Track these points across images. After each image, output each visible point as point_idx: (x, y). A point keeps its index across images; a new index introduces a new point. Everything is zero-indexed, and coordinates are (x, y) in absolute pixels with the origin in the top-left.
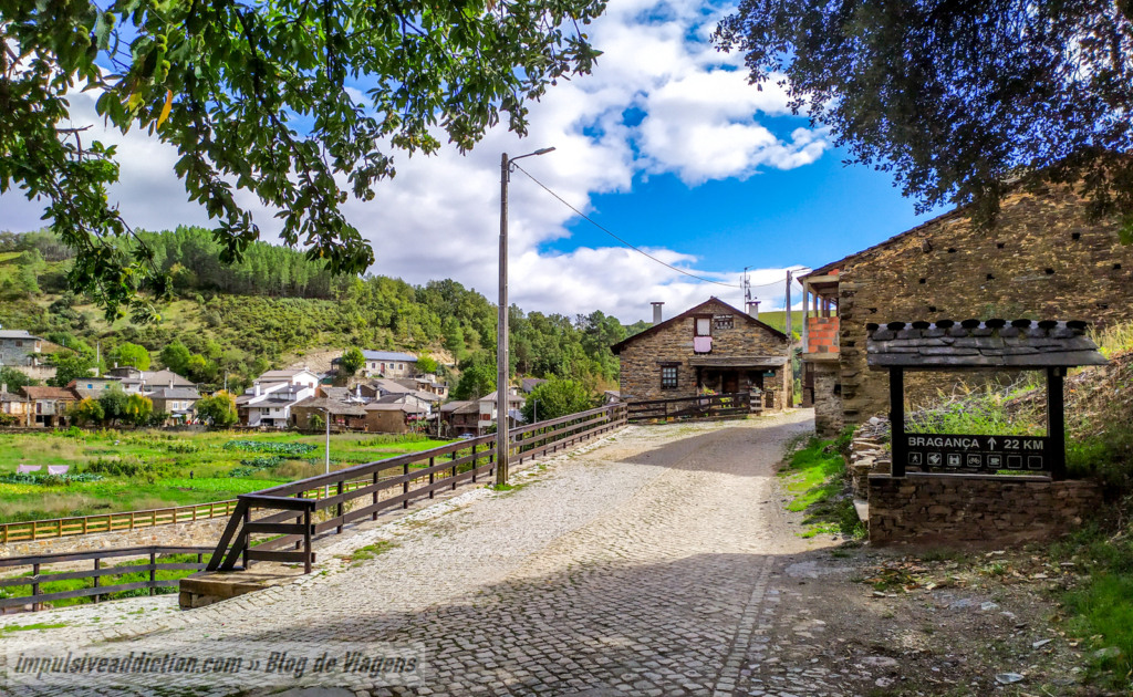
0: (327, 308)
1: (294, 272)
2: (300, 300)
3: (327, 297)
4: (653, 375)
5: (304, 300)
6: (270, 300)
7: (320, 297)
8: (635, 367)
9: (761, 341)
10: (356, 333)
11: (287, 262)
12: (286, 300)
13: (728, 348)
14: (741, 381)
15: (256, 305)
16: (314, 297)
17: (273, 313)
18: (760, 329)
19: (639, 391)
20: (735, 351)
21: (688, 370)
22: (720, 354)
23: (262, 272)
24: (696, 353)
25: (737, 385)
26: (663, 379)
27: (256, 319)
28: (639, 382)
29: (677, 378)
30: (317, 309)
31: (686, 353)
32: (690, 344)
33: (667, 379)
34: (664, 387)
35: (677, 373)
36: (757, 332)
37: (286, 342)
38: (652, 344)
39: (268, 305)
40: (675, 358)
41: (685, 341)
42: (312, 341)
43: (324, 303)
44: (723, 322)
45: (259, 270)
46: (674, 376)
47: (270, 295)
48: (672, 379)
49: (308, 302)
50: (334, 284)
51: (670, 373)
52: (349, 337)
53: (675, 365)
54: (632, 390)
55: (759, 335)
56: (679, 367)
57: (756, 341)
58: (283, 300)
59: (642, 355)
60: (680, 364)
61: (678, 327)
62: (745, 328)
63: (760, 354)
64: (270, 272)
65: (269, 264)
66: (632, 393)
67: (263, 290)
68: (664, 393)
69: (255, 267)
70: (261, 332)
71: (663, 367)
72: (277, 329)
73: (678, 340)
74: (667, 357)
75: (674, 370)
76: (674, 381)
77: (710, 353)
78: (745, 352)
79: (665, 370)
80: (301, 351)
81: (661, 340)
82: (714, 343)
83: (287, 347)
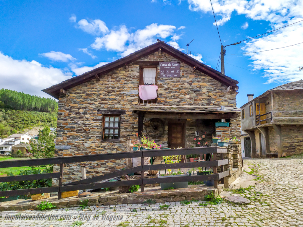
0: (46, 115)
1: (37, 103)
2: (38, 112)
3: (47, 111)
4: (93, 124)
5: (39, 112)
6: (28, 112)
7: (45, 112)
8: (73, 115)
9: (209, 90)
10: (52, 122)
11: (34, 100)
12: (33, 112)
13: (174, 97)
14: (188, 133)
15: (22, 113)
16: (43, 111)
17: (27, 116)
18: (208, 78)
19: (77, 142)
20: (182, 100)
21: (131, 120)
22: (165, 103)
23: (26, 103)
24: (141, 101)
25: (183, 137)
26: (104, 129)
27: (21, 117)
28: (78, 131)
29: (119, 128)
30: (42, 115)
31: (130, 102)
32: (135, 92)
33: (109, 129)
34: (105, 138)
35: (119, 123)
36: (204, 81)
37: (28, 125)
38: (94, 91)
39: (26, 114)
40: (119, 106)
41: (130, 90)
42: (37, 125)
43: (46, 113)
44: (170, 70)
45: (25, 102)
46: (117, 125)
47: (28, 111)
48: (114, 129)
49: (40, 113)
50: (50, 107)
51: (111, 122)
52: (50, 123)
53: (118, 113)
54: (69, 140)
55: (207, 84)
56: (122, 116)
57: (204, 90)
58: (32, 112)
59: (82, 102)
60: (123, 112)
61: (122, 74)
62: (192, 76)
63: (208, 104)
64: (28, 103)
65: (28, 101)
66: (69, 144)
67: (25, 109)
68: (104, 144)
69: (23, 102)
70: (21, 121)
71: (105, 115)
72: (26, 121)
73: (122, 87)
74: (110, 105)
75: (117, 119)
76: (117, 131)
77: (155, 101)
78: (192, 101)
79: (107, 119)
80: (31, 128)
81: (104, 87)
82: (160, 92)
83: (27, 126)
